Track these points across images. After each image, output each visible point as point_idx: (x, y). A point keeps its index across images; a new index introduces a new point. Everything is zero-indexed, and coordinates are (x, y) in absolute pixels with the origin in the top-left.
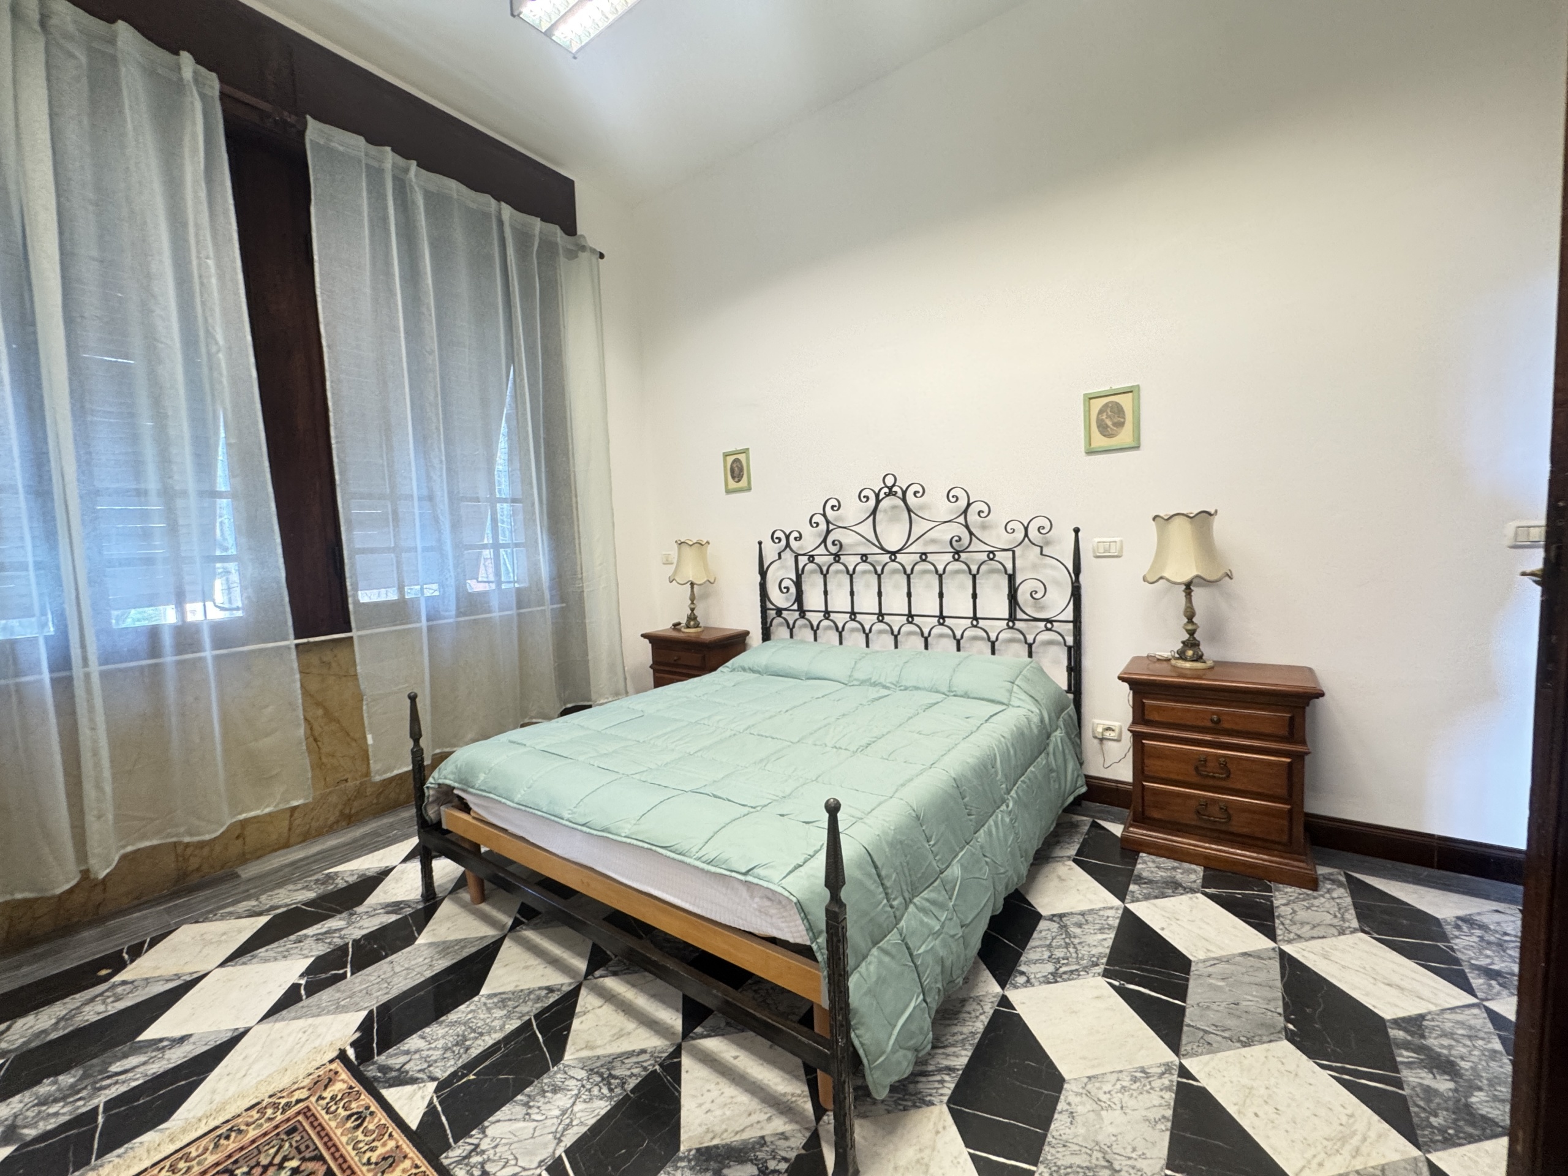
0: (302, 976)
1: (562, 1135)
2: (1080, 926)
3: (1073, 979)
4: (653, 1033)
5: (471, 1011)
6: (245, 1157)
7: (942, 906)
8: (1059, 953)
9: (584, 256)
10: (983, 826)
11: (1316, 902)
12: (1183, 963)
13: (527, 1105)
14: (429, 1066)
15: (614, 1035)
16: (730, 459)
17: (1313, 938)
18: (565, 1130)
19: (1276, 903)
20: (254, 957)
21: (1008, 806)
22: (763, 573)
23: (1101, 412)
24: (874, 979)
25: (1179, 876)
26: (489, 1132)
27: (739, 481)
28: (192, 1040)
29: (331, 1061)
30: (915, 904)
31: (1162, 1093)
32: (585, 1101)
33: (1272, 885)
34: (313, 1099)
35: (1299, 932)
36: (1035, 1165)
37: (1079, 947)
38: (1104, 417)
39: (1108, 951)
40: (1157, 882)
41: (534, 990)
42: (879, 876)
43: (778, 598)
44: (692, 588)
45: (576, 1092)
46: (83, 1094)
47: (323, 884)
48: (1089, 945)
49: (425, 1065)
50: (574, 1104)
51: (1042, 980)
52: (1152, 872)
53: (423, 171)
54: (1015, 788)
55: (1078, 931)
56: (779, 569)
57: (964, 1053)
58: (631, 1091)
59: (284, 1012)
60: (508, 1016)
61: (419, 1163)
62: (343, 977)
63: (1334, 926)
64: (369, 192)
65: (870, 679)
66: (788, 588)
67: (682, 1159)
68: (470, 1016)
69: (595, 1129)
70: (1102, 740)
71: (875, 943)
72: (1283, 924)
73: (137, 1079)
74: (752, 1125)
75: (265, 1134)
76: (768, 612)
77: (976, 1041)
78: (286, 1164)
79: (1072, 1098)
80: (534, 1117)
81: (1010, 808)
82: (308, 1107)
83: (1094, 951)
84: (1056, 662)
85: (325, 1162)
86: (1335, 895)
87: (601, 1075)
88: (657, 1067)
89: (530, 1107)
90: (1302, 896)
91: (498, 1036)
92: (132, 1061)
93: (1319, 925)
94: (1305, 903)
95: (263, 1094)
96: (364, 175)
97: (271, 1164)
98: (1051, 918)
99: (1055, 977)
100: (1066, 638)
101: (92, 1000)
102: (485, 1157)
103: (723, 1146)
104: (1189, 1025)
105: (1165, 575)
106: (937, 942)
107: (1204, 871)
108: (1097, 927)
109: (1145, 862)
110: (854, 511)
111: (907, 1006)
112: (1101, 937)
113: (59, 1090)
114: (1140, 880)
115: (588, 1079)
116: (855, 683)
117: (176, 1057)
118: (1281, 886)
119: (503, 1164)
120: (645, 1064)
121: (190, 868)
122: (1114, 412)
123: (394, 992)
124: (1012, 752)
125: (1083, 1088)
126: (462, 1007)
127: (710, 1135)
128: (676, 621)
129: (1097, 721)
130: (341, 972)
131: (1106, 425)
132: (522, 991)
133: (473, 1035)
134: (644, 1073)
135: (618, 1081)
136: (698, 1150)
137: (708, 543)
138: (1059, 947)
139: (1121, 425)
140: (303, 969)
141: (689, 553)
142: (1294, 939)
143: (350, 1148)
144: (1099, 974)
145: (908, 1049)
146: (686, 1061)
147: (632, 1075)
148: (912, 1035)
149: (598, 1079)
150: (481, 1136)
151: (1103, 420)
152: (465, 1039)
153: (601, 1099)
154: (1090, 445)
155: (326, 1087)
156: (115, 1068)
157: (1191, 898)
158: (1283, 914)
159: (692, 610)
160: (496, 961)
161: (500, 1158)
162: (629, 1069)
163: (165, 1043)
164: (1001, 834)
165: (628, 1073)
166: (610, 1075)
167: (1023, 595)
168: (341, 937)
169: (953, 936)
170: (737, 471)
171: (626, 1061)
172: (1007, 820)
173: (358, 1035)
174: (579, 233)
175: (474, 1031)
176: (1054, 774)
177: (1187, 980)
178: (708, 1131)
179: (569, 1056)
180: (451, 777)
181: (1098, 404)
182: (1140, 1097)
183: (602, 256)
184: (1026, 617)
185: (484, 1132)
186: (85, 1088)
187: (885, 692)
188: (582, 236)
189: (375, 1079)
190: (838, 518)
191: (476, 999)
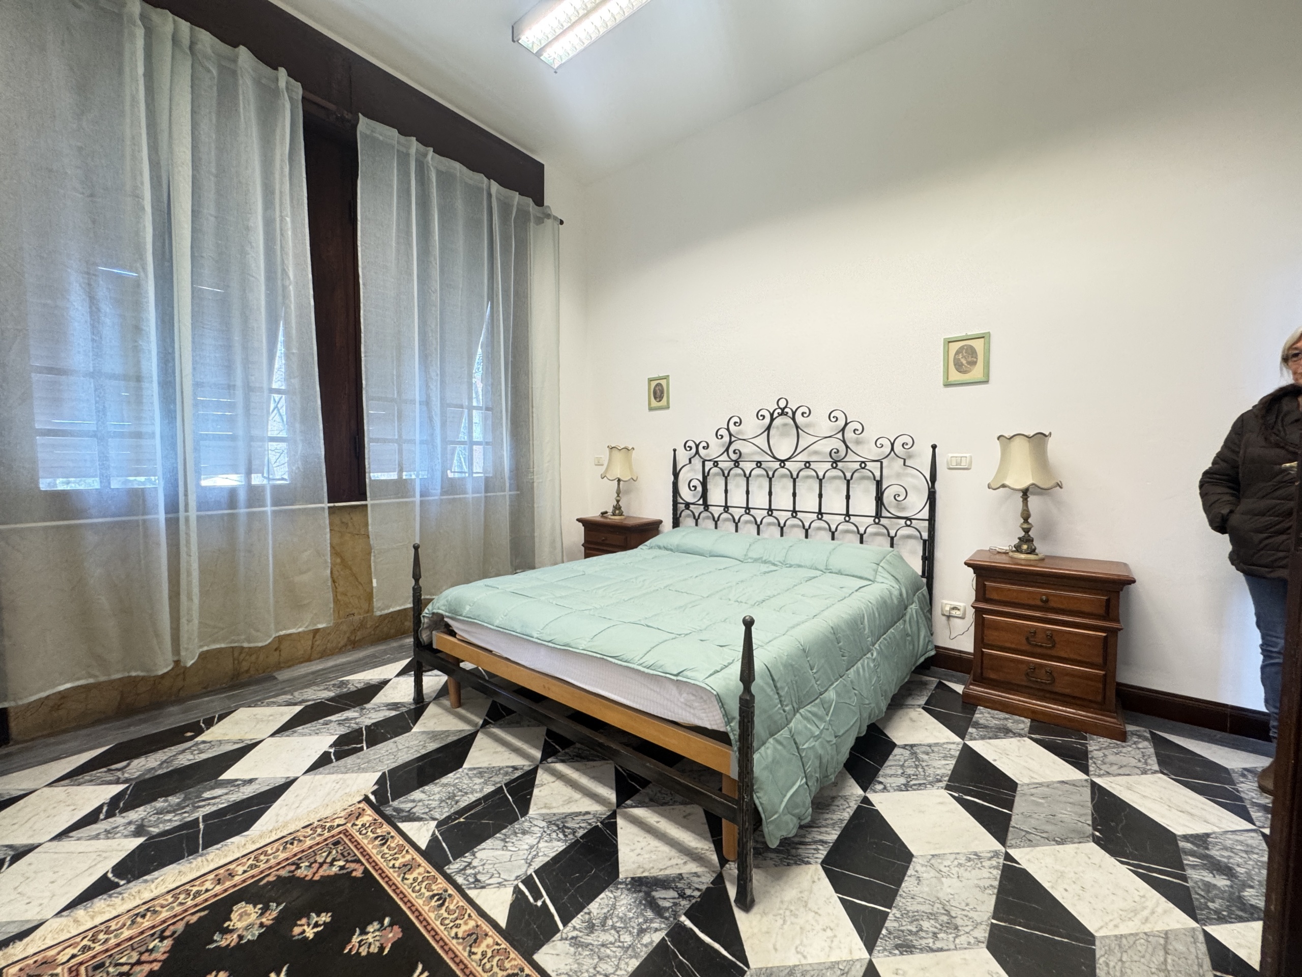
0: (331, 746)
1: (531, 861)
2: (927, 754)
3: (921, 789)
4: (594, 802)
5: (457, 778)
6: (306, 856)
7: (821, 719)
8: (910, 771)
9: (549, 222)
10: (853, 666)
11: (1124, 750)
12: (1012, 786)
13: (504, 840)
14: (430, 811)
15: (565, 801)
16: (654, 384)
17: (1120, 775)
18: (533, 858)
19: (1090, 748)
20: (295, 732)
21: (872, 655)
22: (676, 474)
23: (957, 353)
24: (770, 759)
25: (1010, 724)
26: (477, 855)
27: (660, 401)
28: (257, 782)
29: (359, 802)
30: (800, 714)
31: (991, 870)
32: (546, 841)
33: (1088, 735)
34: (349, 825)
35: (1108, 770)
36: (890, 908)
37: (926, 768)
38: (960, 356)
39: (950, 772)
40: (991, 728)
41: (503, 768)
42: (775, 687)
43: (686, 494)
44: (619, 484)
45: (539, 835)
46: (187, 809)
47: (338, 687)
48: (934, 767)
49: (427, 810)
50: (539, 842)
51: (896, 788)
52: (987, 720)
53: (437, 156)
54: (879, 642)
55: (925, 757)
56: (689, 471)
57: (834, 832)
58: (580, 838)
59: (321, 769)
60: (485, 783)
61: (429, 870)
62: (361, 749)
63: (1138, 768)
64: (399, 170)
65: (762, 558)
66: (695, 487)
67: (621, 883)
68: (457, 781)
69: (556, 859)
70: (949, 617)
71: (772, 735)
72: (1095, 763)
73: (223, 803)
74: (672, 866)
75: (318, 844)
76: (679, 505)
77: (843, 825)
78: (335, 863)
79: (919, 868)
80: (509, 848)
81: (874, 657)
82: (346, 829)
83: (938, 772)
84: (913, 552)
85: (363, 864)
86: (1140, 746)
87: (557, 826)
88: (599, 824)
89: (506, 842)
90: (1112, 745)
91: (479, 795)
92: (218, 792)
93: (1125, 766)
94: (1115, 750)
95: (314, 819)
96: (396, 157)
97: (324, 862)
98: (904, 747)
99: (907, 787)
100: (922, 533)
101: (184, 751)
102: (476, 870)
103: (651, 877)
104: (1014, 827)
105: (1007, 483)
106: (817, 743)
107: (1031, 722)
108: (942, 755)
109: (982, 713)
110: (752, 427)
111: (794, 784)
112: (944, 762)
113: (169, 805)
114: (977, 725)
115: (548, 827)
116: (749, 560)
117: (247, 792)
118: (1095, 737)
119: (489, 876)
120: (589, 821)
121: (242, 670)
122: (969, 354)
123: (400, 762)
124: (877, 615)
125: (928, 862)
126: (451, 775)
127: (641, 870)
128: (603, 510)
129: (945, 601)
130: (359, 746)
131: (962, 363)
132: (494, 767)
133: (460, 793)
134: (589, 827)
135: (569, 831)
136: (633, 878)
137: (633, 448)
138: (910, 767)
139: (974, 363)
140: (331, 742)
141: (617, 455)
142: (1103, 775)
143: (379, 857)
144: (942, 788)
145: (793, 815)
146: (620, 822)
147: (580, 827)
148: (796, 806)
149: (555, 828)
150: (472, 857)
151: (959, 359)
152: (455, 796)
153: (558, 841)
154: (948, 379)
155: (357, 818)
156: (206, 795)
157: (1019, 741)
158: (1095, 756)
159: (618, 501)
160: (473, 747)
161: (488, 872)
162: (578, 823)
163: (240, 782)
164: (867, 675)
165: (578, 826)
166: (564, 826)
167: (888, 497)
168: (357, 724)
169: (829, 742)
170: (658, 393)
171: (575, 818)
172: (872, 665)
173: (376, 787)
174: (546, 204)
175: (461, 791)
176: (909, 638)
177: (1014, 796)
178: (639, 867)
179: (533, 811)
180: (443, 608)
181: (955, 347)
182: (973, 871)
183: (562, 222)
184: (889, 515)
185: (474, 855)
186: (188, 806)
187: (774, 568)
188: (548, 207)
189: (392, 816)
190: (739, 432)
191: (460, 770)
